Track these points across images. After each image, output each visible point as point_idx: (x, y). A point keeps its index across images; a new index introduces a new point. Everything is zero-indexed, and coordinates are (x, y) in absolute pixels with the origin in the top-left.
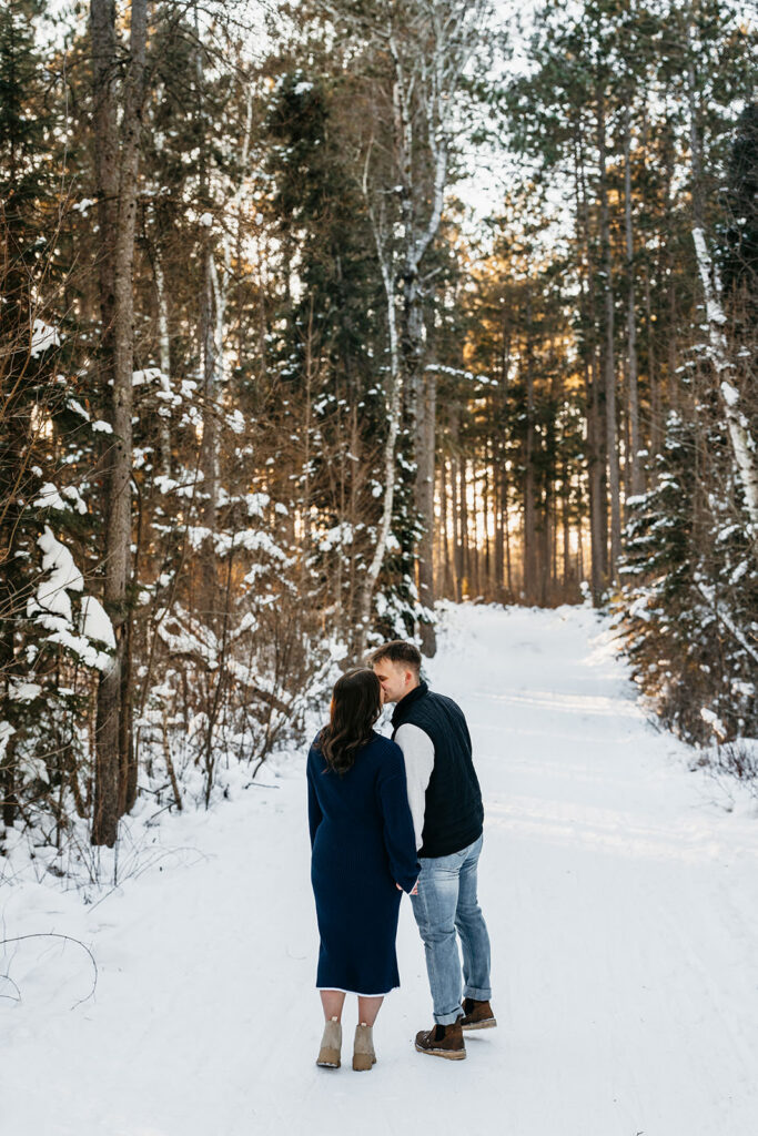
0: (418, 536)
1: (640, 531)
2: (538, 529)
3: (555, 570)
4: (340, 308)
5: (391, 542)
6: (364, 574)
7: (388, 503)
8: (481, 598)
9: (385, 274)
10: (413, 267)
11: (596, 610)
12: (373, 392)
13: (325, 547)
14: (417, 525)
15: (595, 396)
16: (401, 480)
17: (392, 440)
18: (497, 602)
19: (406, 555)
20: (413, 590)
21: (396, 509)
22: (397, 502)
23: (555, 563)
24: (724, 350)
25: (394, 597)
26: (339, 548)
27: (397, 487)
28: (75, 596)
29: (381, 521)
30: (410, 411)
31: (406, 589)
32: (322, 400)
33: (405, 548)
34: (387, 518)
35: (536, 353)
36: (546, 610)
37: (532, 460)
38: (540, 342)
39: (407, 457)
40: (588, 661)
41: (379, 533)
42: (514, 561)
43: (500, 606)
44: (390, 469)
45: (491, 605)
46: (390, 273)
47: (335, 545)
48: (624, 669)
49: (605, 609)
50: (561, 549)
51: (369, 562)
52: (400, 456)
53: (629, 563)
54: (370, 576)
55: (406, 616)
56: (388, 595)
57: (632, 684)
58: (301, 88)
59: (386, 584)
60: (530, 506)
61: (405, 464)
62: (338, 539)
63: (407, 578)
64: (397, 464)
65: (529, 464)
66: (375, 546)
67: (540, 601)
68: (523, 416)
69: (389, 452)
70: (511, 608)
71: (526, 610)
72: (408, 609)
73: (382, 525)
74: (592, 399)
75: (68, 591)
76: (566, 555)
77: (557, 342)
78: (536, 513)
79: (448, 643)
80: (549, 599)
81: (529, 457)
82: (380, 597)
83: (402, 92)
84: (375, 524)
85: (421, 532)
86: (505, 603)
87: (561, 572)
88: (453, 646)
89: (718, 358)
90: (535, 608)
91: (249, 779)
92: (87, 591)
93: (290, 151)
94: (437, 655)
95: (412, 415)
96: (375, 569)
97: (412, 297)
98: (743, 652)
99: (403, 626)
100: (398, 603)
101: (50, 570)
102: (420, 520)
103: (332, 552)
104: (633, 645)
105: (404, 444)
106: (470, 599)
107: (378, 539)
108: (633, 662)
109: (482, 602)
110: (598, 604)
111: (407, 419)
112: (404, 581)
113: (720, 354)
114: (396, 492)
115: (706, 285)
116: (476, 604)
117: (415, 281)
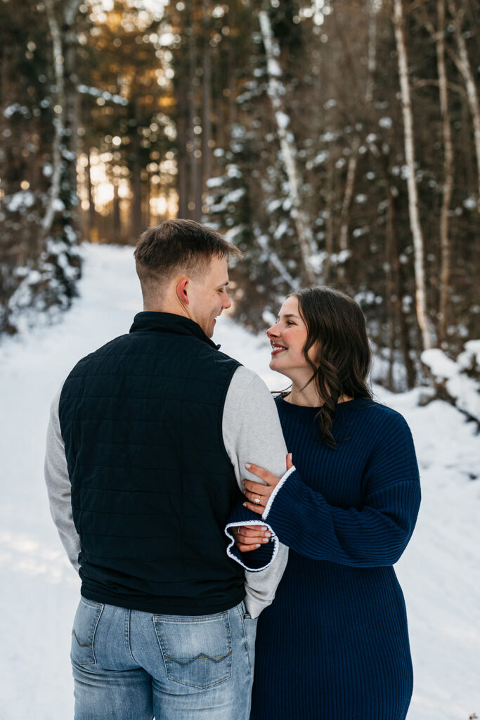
5: (57, 205)
7: (56, 179)
8: (103, 240)
13: (12, 208)
15: (182, 112)
17: (58, 137)
18: (114, 242)
19: (68, 213)
20: (71, 236)
26: (22, 209)
31: (66, 236)
33: (67, 209)
34: (55, 190)
39: (69, 149)
44: (56, 157)
45: (111, 245)
47: (19, 207)
54: (44, 227)
55: (67, 254)
56: (54, 239)
66: (46, 208)
69: (56, 147)
72: (68, 249)
73: (51, 193)
84: (46, 192)
99: (65, 260)
103: (18, 211)
107: (48, 203)
109: (104, 243)
116: (101, 244)
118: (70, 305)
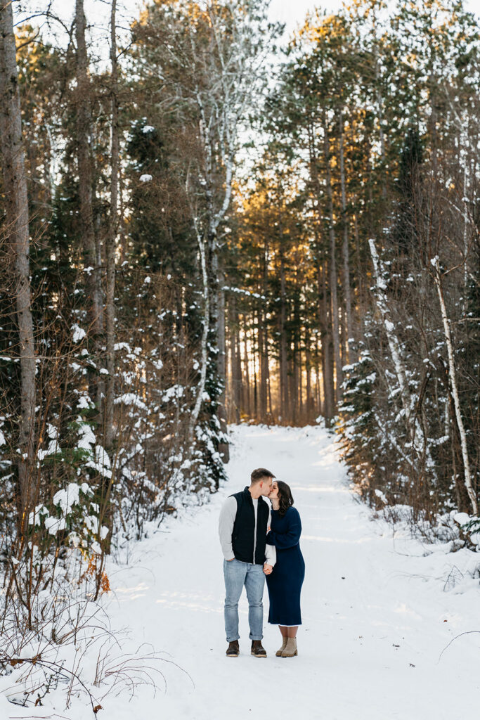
0: (220, 391)
1: (352, 385)
2: (289, 374)
3: (301, 397)
4: (172, 257)
5: (205, 396)
6: (190, 415)
7: (203, 372)
8: (252, 420)
9: (199, 240)
10: (214, 231)
11: (328, 430)
12: (193, 307)
13: (166, 399)
14: (219, 384)
15: (325, 292)
16: (210, 359)
17: (205, 335)
18: (263, 423)
19: (213, 402)
20: (218, 424)
21: (207, 376)
22: (208, 372)
23: (301, 391)
24: (386, 303)
25: (207, 428)
26: (174, 400)
27: (208, 363)
28: (93, 445)
29: (199, 384)
30: (214, 316)
31: (213, 423)
32: (163, 312)
33: (213, 399)
34: (202, 382)
35: (286, 256)
36: (295, 428)
37: (285, 328)
38: (289, 248)
39: (213, 345)
40: (322, 463)
41: (198, 390)
42: (272, 391)
43: (266, 426)
44: (204, 353)
45: (259, 426)
46: (202, 239)
47: (171, 398)
48: (343, 468)
49: (333, 430)
50: (304, 383)
51: (192, 408)
52: (209, 344)
53: (345, 405)
54: (193, 416)
55: (214, 439)
56: (202, 427)
57: (347, 477)
58: (147, 129)
59: (202, 421)
60: (284, 359)
61: (212, 349)
62: (174, 395)
63: (214, 416)
64: (208, 349)
65: (282, 331)
66: (196, 399)
67: (291, 422)
68: (278, 299)
69: (203, 343)
70: (273, 428)
71: (283, 429)
72: (215, 435)
73: (200, 386)
74: (322, 294)
75: (90, 443)
76: (308, 387)
77: (300, 248)
78: (288, 363)
79: (236, 453)
80: (297, 421)
81: (282, 326)
82: (198, 428)
83: (205, 126)
84: (196, 385)
85: (221, 388)
86: (269, 424)
87: (305, 398)
88: (239, 455)
89: (383, 307)
90: (289, 427)
91: (156, 529)
92: (97, 443)
93: (140, 165)
94: (230, 462)
95: (215, 318)
96: (196, 412)
97: (214, 248)
98: (402, 459)
99: (212, 445)
100: (209, 432)
101: (82, 435)
102: (221, 382)
103: (170, 402)
104: (348, 454)
105: (211, 337)
106: (245, 421)
107: (197, 394)
108: (348, 464)
109: (254, 424)
110: (328, 426)
111: (212, 321)
112: (212, 418)
113: (384, 305)
114: (208, 366)
115: (376, 268)
116: (250, 425)
117: (215, 239)
118: (217, 486)
